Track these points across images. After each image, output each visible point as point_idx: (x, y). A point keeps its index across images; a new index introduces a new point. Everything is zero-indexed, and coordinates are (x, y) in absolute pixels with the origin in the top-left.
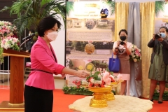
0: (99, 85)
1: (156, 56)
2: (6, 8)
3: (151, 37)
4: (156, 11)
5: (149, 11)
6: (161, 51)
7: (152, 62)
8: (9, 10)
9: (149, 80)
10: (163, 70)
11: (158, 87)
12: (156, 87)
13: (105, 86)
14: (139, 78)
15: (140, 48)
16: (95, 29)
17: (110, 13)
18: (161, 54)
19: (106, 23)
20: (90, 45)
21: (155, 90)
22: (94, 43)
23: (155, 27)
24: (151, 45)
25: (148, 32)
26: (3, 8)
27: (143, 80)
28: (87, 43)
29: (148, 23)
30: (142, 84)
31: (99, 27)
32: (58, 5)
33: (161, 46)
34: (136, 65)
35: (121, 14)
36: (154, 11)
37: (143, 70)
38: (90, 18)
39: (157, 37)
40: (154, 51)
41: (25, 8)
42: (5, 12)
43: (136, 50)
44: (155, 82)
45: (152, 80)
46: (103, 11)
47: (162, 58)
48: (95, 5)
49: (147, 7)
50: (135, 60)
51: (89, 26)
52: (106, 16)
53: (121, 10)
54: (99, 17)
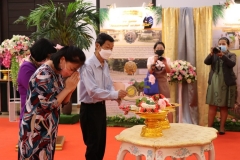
0: (153, 111)
1: (214, 75)
2: (22, 18)
3: (209, 52)
4: (214, 18)
5: (204, 18)
6: (221, 69)
7: (209, 82)
8: (25, 21)
9: (207, 106)
10: (225, 93)
11: (218, 114)
12: (215, 114)
13: (160, 111)
14: (195, 103)
15: (195, 65)
16: (137, 43)
17: (155, 22)
18: (221, 72)
19: (151, 35)
20: (131, 64)
21: (214, 118)
22: (135, 61)
23: (213, 39)
24: (209, 61)
25: (204, 45)
26: (17, 18)
27: (200, 106)
28: (127, 61)
29: (204, 34)
30: (198, 111)
31: (142, 39)
32: (89, 13)
33: (221, 62)
34: (190, 88)
35: (169, 22)
36: (211, 18)
37: (200, 93)
38: (130, 29)
39: (215, 51)
40: (213, 69)
41: (46, 18)
42: (21, 23)
43: (189, 68)
44: (214, 108)
45: (210, 106)
46: (147, 20)
47: (222, 78)
48: (136, 13)
49: (202, 13)
50: (189, 81)
51: (129, 39)
52: (150, 27)
53: (169, 18)
54: (141, 27)
